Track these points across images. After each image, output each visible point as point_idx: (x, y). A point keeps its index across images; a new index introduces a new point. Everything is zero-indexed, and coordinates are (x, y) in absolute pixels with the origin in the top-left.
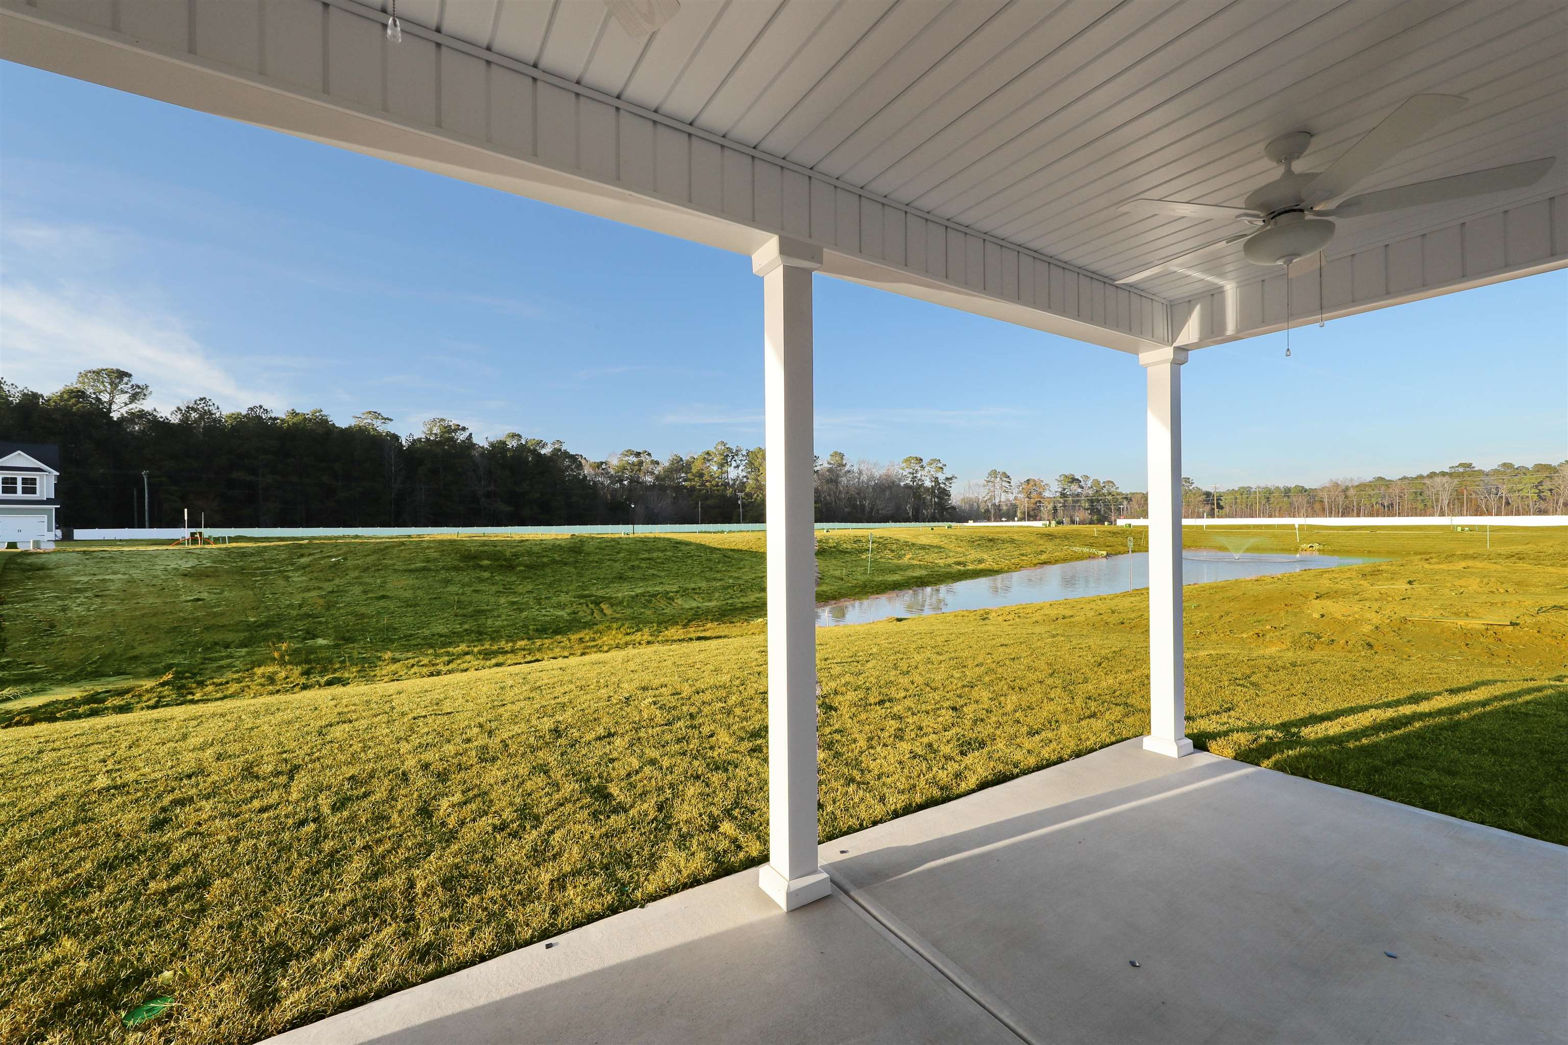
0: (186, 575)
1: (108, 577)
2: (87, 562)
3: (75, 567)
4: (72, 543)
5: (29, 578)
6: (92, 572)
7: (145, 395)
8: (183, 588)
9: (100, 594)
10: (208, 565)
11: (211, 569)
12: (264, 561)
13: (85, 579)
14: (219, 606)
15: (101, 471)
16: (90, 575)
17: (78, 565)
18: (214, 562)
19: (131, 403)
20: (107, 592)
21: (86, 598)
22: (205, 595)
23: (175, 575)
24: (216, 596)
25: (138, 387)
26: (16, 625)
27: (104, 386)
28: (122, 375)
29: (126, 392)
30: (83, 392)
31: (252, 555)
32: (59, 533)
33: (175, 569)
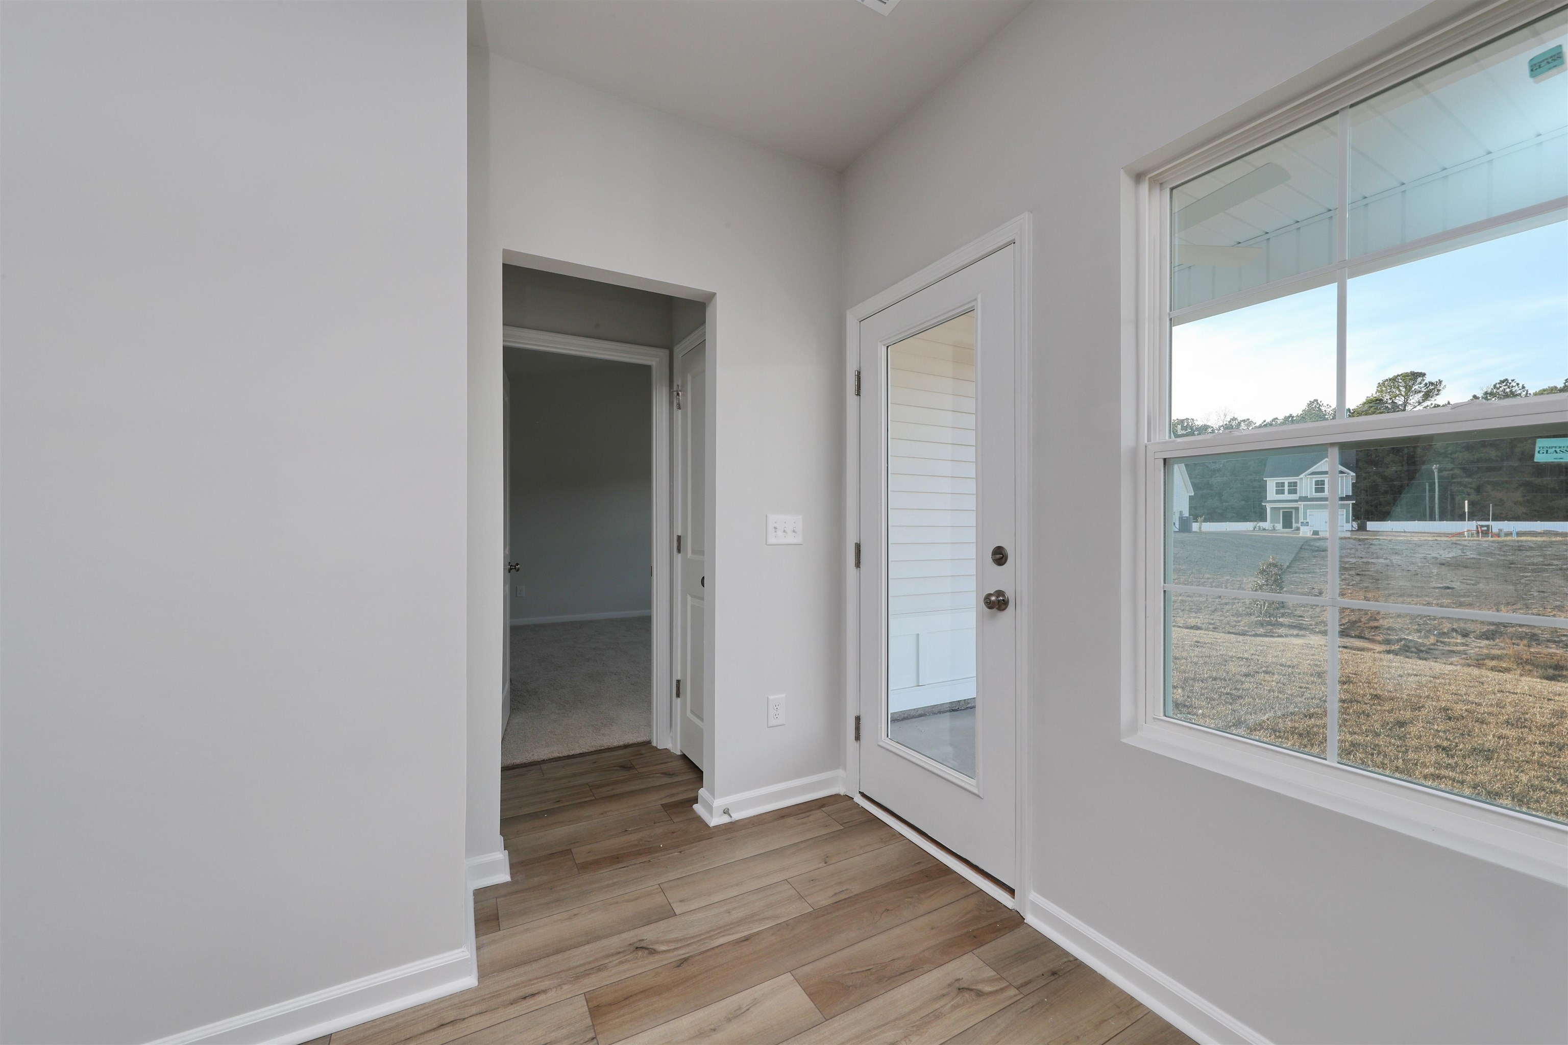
0: (1443, 564)
1: (1371, 561)
2: (1359, 547)
3: (1349, 551)
4: (1364, 533)
5: (1315, 557)
6: (1361, 555)
7: (1439, 390)
8: (1436, 575)
9: (1361, 573)
10: (1472, 556)
11: (1473, 561)
12: (1544, 556)
13: (1353, 560)
14: (1469, 596)
15: (1394, 469)
16: (1359, 557)
17: (1351, 549)
18: (1480, 554)
19: (1424, 401)
20: (1367, 573)
21: (1350, 575)
22: (1456, 585)
23: (1432, 564)
24: (1468, 587)
25: (1432, 384)
26: (1298, 588)
27: (1400, 390)
28: (1415, 376)
29: (1420, 392)
30: (1381, 400)
31: (1531, 548)
32: (1355, 525)
33: (1434, 558)
